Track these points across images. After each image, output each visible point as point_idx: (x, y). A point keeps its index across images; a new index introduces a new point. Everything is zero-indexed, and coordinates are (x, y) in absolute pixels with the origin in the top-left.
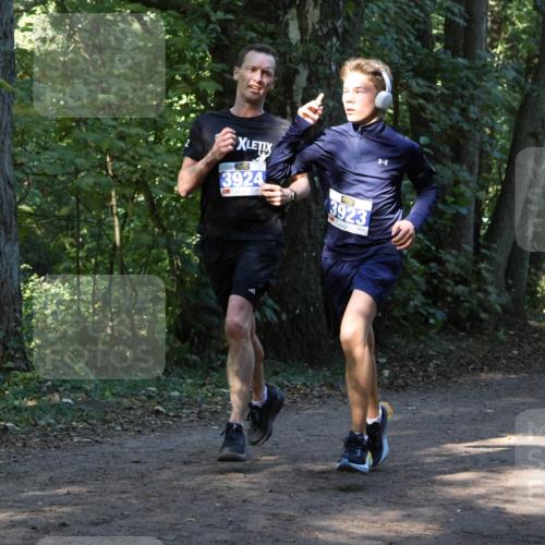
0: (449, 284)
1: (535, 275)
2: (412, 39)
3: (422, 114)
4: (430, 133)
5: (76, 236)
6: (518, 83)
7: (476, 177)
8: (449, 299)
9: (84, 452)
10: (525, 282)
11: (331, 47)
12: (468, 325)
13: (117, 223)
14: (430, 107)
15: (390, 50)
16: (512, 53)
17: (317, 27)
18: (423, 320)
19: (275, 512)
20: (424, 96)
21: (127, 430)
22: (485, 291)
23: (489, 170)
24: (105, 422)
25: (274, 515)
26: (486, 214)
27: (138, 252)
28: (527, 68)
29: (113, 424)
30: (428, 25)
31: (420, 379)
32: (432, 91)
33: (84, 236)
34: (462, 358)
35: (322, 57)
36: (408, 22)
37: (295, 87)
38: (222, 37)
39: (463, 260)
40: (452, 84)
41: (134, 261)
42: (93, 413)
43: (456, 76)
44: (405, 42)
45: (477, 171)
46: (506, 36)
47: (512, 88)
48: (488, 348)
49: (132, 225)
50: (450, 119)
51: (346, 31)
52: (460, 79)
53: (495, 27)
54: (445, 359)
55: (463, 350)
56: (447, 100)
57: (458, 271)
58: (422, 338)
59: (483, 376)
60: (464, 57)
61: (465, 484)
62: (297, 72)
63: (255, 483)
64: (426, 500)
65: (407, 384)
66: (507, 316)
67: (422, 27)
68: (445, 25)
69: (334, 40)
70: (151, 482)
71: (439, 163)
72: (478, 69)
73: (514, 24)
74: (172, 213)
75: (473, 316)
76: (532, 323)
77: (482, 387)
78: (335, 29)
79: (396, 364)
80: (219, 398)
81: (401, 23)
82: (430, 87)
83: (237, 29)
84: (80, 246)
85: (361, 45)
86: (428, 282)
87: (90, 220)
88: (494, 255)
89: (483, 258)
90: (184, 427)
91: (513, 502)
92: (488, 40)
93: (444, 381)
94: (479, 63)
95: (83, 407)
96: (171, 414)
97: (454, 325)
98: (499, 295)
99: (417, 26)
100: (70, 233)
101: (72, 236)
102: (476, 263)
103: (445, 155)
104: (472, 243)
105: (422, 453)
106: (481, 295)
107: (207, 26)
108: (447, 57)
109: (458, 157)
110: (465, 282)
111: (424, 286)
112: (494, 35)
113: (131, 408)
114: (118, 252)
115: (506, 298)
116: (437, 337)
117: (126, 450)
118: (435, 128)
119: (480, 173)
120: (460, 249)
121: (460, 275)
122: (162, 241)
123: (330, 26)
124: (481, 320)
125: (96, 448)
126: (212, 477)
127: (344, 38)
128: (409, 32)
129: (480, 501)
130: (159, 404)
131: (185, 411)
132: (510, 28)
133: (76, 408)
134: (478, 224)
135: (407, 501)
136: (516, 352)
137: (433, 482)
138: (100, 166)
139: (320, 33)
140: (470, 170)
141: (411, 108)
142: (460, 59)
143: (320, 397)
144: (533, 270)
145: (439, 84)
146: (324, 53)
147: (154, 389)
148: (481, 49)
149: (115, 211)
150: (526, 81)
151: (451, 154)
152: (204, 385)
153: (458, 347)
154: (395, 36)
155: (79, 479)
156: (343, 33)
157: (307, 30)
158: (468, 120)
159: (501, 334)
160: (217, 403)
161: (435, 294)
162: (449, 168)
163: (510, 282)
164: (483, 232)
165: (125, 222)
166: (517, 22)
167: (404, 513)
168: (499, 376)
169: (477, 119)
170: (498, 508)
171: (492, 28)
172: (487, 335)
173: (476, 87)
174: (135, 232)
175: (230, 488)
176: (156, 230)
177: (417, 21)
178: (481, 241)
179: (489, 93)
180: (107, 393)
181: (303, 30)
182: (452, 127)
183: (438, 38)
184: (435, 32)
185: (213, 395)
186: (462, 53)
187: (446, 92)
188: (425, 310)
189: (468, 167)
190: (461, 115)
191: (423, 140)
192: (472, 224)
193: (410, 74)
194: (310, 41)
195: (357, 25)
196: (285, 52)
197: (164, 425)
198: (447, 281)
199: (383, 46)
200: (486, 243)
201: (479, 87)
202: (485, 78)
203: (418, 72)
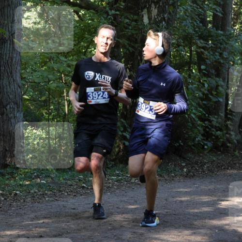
0: (213, 131)
2: (198, 22)
3: (203, 56)
4: (206, 64)
5: (48, 109)
8: (213, 137)
9: (51, 204)
11: (162, 26)
12: (222, 149)
13: (66, 103)
14: (206, 52)
15: (188, 27)
17: (156, 17)
18: (202, 147)
19: (135, 231)
20: (204, 48)
21: (70, 195)
22: (230, 134)
24: (60, 191)
25: (134, 232)
29: (63, 192)
30: (205, 16)
31: (200, 173)
32: (206, 45)
33: (51, 109)
34: (219, 163)
36: (196, 15)
38: (114, 21)
39: (220, 120)
40: (216, 43)
42: (55, 187)
43: (218, 39)
44: (195, 24)
46: (240, 21)
48: (231, 159)
50: (215, 58)
51: (169, 19)
52: (219, 40)
53: (235, 17)
54: (212, 164)
55: (219, 160)
56: (214, 50)
57: (217, 125)
58: (201, 154)
59: (228, 171)
60: (221, 30)
63: (126, 218)
64: (202, 226)
65: (194, 175)
66: (240, 145)
67: (203, 17)
68: (213, 16)
70: (80, 218)
71: (210, 77)
72: (228, 36)
75: (224, 144)
77: (228, 176)
78: (164, 18)
79: (189, 166)
81: (193, 15)
82: (206, 44)
83: (120, 18)
84: (50, 114)
85: (175, 25)
86: (204, 130)
87: (54, 102)
88: (234, 118)
89: (229, 119)
92: (232, 23)
93: (211, 174)
94: (228, 33)
95: (51, 185)
96: (89, 188)
97: (216, 149)
98: (236, 136)
99: (200, 17)
100: (46, 108)
101: (46, 109)
102: (226, 121)
103: (212, 73)
104: (224, 113)
106: (228, 135)
107: (107, 17)
108: (214, 31)
109: (218, 75)
110: (221, 130)
111: (202, 132)
112: (235, 21)
113: (72, 185)
114: (67, 117)
115: (239, 137)
116: (208, 154)
117: (69, 204)
118: (208, 62)
120: (218, 115)
121: (218, 127)
123: (162, 17)
124: (228, 147)
125: (56, 203)
127: (168, 22)
128: (197, 19)
129: (227, 227)
130: (84, 183)
133: (47, 185)
134: (227, 104)
135: (194, 226)
138: (59, 78)
139: (157, 20)
141: (198, 53)
142: (219, 31)
145: (210, 42)
146: (159, 29)
147: (82, 177)
148: (229, 27)
149: (65, 98)
151: (215, 73)
153: (217, 159)
154: (191, 21)
155: (48, 216)
156: (167, 20)
157: (152, 18)
158: (223, 58)
159: (237, 153)
160: (110, 183)
161: (207, 135)
162: (214, 80)
164: (229, 108)
165: (69, 103)
167: (192, 232)
168: (235, 172)
169: (227, 58)
170: (234, 230)
172: (230, 153)
173: (226, 44)
175: (115, 221)
177: (201, 15)
178: (228, 112)
179: (232, 46)
180: (61, 179)
181: (150, 18)
182: (216, 61)
183: (210, 22)
184: (208, 19)
185: (108, 179)
186: (220, 29)
187: (213, 46)
188: (203, 142)
189: (223, 79)
190: (220, 56)
191: (203, 67)
192: (224, 105)
193: (197, 38)
194: (153, 23)
195: (174, 16)
196: (142, 29)
197: (86, 193)
198: (213, 129)
199: (185, 26)
200: (230, 113)
201: (228, 44)
202: (231, 40)
203: (201, 37)
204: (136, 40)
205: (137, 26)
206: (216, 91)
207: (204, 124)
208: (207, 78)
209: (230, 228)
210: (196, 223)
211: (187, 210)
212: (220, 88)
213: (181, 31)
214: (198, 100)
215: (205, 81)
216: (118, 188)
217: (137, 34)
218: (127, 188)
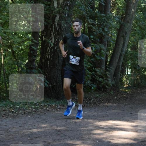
0: (97, 78)
1: (122, 76)
2: (89, 8)
3: (92, 30)
4: (93, 35)
6: (119, 21)
7: (106, 48)
8: (97, 82)
10: (119, 78)
11: (66, 9)
12: (103, 89)
13: (3, 57)
14: (94, 27)
15: (83, 11)
16: (118, 13)
17: (62, 3)
18: (90, 88)
19: (45, 141)
20: (92, 24)
21: (3, 117)
22: (108, 80)
23: (110, 46)
25: (45, 142)
26: (109, 59)
27: (9, 66)
28: (122, 17)
30: (94, 4)
31: (88, 104)
32: (94, 23)
34: (100, 99)
35: (63, 12)
36: (88, 3)
37: (55, 20)
39: (102, 71)
40: (100, 21)
41: (7, 68)
44: (87, 9)
45: (107, 46)
46: (116, 8)
47: (117, 23)
48: (108, 96)
49: (7, 58)
50: (99, 31)
51: (70, 5)
52: (102, 20)
53: (113, 5)
54: (96, 99)
56: (99, 26)
57: (100, 74)
58: (90, 93)
59: (106, 104)
60: (104, 14)
61: (100, 134)
62: (56, 16)
64: (89, 139)
65: (85, 106)
66: (114, 87)
67: (92, 5)
68: (99, 4)
69: (67, 7)
70: (9, 132)
71: (96, 43)
72: (108, 17)
73: (118, 5)
74: (19, 55)
75: (104, 87)
76: (121, 89)
77: (106, 107)
80: (31, 108)
81: (86, 3)
82: (94, 22)
85: (75, 9)
86: (92, 77)
88: (111, 70)
89: (107, 71)
90: (20, 116)
91: (113, 139)
92: (111, 9)
93: (95, 105)
94: (108, 15)
96: (17, 112)
98: (112, 81)
99: (91, 4)
102: (105, 72)
103: (98, 41)
104: (105, 66)
105: (88, 125)
106: (106, 81)
108: (99, 14)
109: (101, 42)
110: (102, 77)
111: (90, 78)
112: (113, 8)
113: (5, 110)
114: (3, 66)
115: (113, 82)
116: (94, 93)
117: (3, 122)
118: (95, 33)
119: (107, 47)
120: (101, 68)
121: (101, 75)
122: (16, 63)
123: (66, 3)
124: (106, 88)
126: (27, 131)
127: (70, 7)
128: (89, 6)
129: (104, 139)
130: (13, 109)
131: (20, 112)
132: (117, 6)
134: (106, 61)
135: (83, 138)
136: (116, 98)
137: (91, 133)
139: (63, 5)
140: (105, 46)
141: (88, 28)
143: (60, 109)
144: (122, 75)
145: (97, 21)
146: (64, 11)
147: (12, 105)
148: (109, 12)
149: (2, 54)
150: (121, 21)
151: (100, 41)
152: (26, 104)
153: (100, 96)
154: (85, 7)
157: (59, 4)
158: (104, 31)
159: (112, 92)
160: (30, 110)
161: (93, 80)
162: (99, 45)
163: (115, 78)
164: (108, 63)
165: (5, 57)
166: (119, 4)
167: (82, 142)
168: (111, 104)
169: (107, 31)
170: (108, 141)
171: (112, 6)
172: (108, 92)
173: (107, 22)
174: (8, 60)
175: (33, 134)
176: (14, 60)
177: (91, 3)
178: (107, 66)
179: (111, 24)
181: (58, 4)
182: (100, 33)
183: (97, 8)
184: (96, 6)
185: (29, 107)
186: (103, 12)
187: (98, 23)
188: (90, 85)
189: (104, 45)
190: (102, 30)
191: (92, 37)
192: (105, 61)
193: (88, 18)
194: (60, 7)
195: (74, 3)
196: (53, 10)
197: (14, 115)
198: (97, 77)
199: (81, 10)
200: (108, 67)
201: (108, 22)
202: (109, 20)
203: (91, 17)
204: (49, 17)
205: (50, 8)
206: (100, 53)
207: (92, 74)
208: (94, 44)
209: (106, 140)
210: (84, 136)
211: (79, 128)
212: (102, 51)
213: (78, 13)
214: (89, 58)
215: (93, 45)
216: (35, 113)
217: (50, 14)
218: (41, 113)
